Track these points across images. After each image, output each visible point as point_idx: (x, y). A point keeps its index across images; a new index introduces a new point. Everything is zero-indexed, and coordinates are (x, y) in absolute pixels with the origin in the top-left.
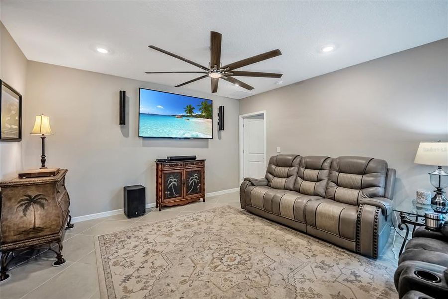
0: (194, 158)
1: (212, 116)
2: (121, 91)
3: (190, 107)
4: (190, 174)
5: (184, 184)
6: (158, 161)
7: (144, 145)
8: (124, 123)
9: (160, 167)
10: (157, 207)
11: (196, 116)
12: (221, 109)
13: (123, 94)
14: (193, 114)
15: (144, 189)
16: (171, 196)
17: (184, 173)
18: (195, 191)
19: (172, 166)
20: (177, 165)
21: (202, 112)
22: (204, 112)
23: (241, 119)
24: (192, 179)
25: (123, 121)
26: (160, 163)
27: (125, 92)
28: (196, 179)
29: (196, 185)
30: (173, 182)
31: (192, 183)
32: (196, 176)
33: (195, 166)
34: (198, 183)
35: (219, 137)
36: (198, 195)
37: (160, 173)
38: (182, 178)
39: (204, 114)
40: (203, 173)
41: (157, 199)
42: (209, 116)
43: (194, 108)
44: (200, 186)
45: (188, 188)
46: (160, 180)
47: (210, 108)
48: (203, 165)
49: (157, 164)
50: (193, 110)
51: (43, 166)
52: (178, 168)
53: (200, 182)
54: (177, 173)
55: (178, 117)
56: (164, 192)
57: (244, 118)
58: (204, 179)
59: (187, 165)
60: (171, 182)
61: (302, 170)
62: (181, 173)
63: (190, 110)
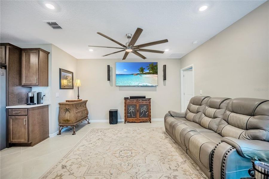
0: (144, 97)
1: (157, 72)
3: (142, 68)
4: (142, 106)
5: (138, 111)
6: (125, 98)
8: (110, 80)
9: (125, 101)
11: (146, 74)
12: (165, 67)
13: (109, 66)
14: (144, 72)
16: (131, 117)
17: (138, 105)
18: (145, 116)
19: (131, 101)
20: (134, 101)
21: (150, 71)
22: (152, 70)
23: (182, 72)
24: (143, 109)
28: (145, 109)
30: (132, 109)
31: (143, 111)
32: (145, 107)
33: (145, 102)
34: (147, 112)
36: (147, 118)
37: (125, 104)
38: (136, 107)
39: (151, 72)
40: (150, 106)
43: (144, 69)
44: (148, 113)
45: (141, 114)
47: (156, 68)
48: (150, 101)
50: (144, 70)
51: (78, 99)
53: (148, 111)
54: (134, 104)
55: (135, 75)
56: (127, 114)
57: (184, 71)
58: (150, 109)
60: (131, 109)
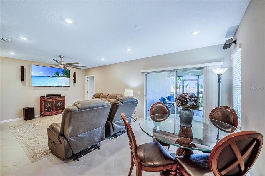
0: (60, 95)
2: (21, 67)
3: (57, 72)
4: (58, 102)
5: (54, 106)
6: (41, 96)
7: (34, 90)
8: (23, 80)
9: (42, 99)
10: (41, 116)
11: (61, 77)
12: (75, 74)
14: (59, 76)
15: (34, 108)
16: (48, 111)
17: (54, 101)
18: (60, 109)
19: (48, 98)
20: (51, 98)
21: (64, 75)
23: (86, 78)
24: (59, 104)
25: (22, 79)
26: (42, 97)
27: (23, 67)
28: (61, 104)
29: (61, 106)
30: (49, 105)
32: (61, 102)
33: (60, 98)
34: (62, 106)
35: (74, 86)
36: (62, 110)
37: (42, 101)
38: (53, 103)
40: (65, 101)
41: (41, 113)
42: (69, 76)
43: (59, 73)
45: (57, 108)
46: (42, 104)
47: (69, 73)
48: (65, 98)
49: (41, 98)
50: (59, 74)
52: (51, 99)
53: (63, 105)
54: (51, 101)
55: (51, 77)
56: (44, 110)
57: (88, 77)
58: (65, 104)
59: (56, 98)
60: (48, 105)
61: (109, 99)
62: (53, 101)
63: (57, 74)
